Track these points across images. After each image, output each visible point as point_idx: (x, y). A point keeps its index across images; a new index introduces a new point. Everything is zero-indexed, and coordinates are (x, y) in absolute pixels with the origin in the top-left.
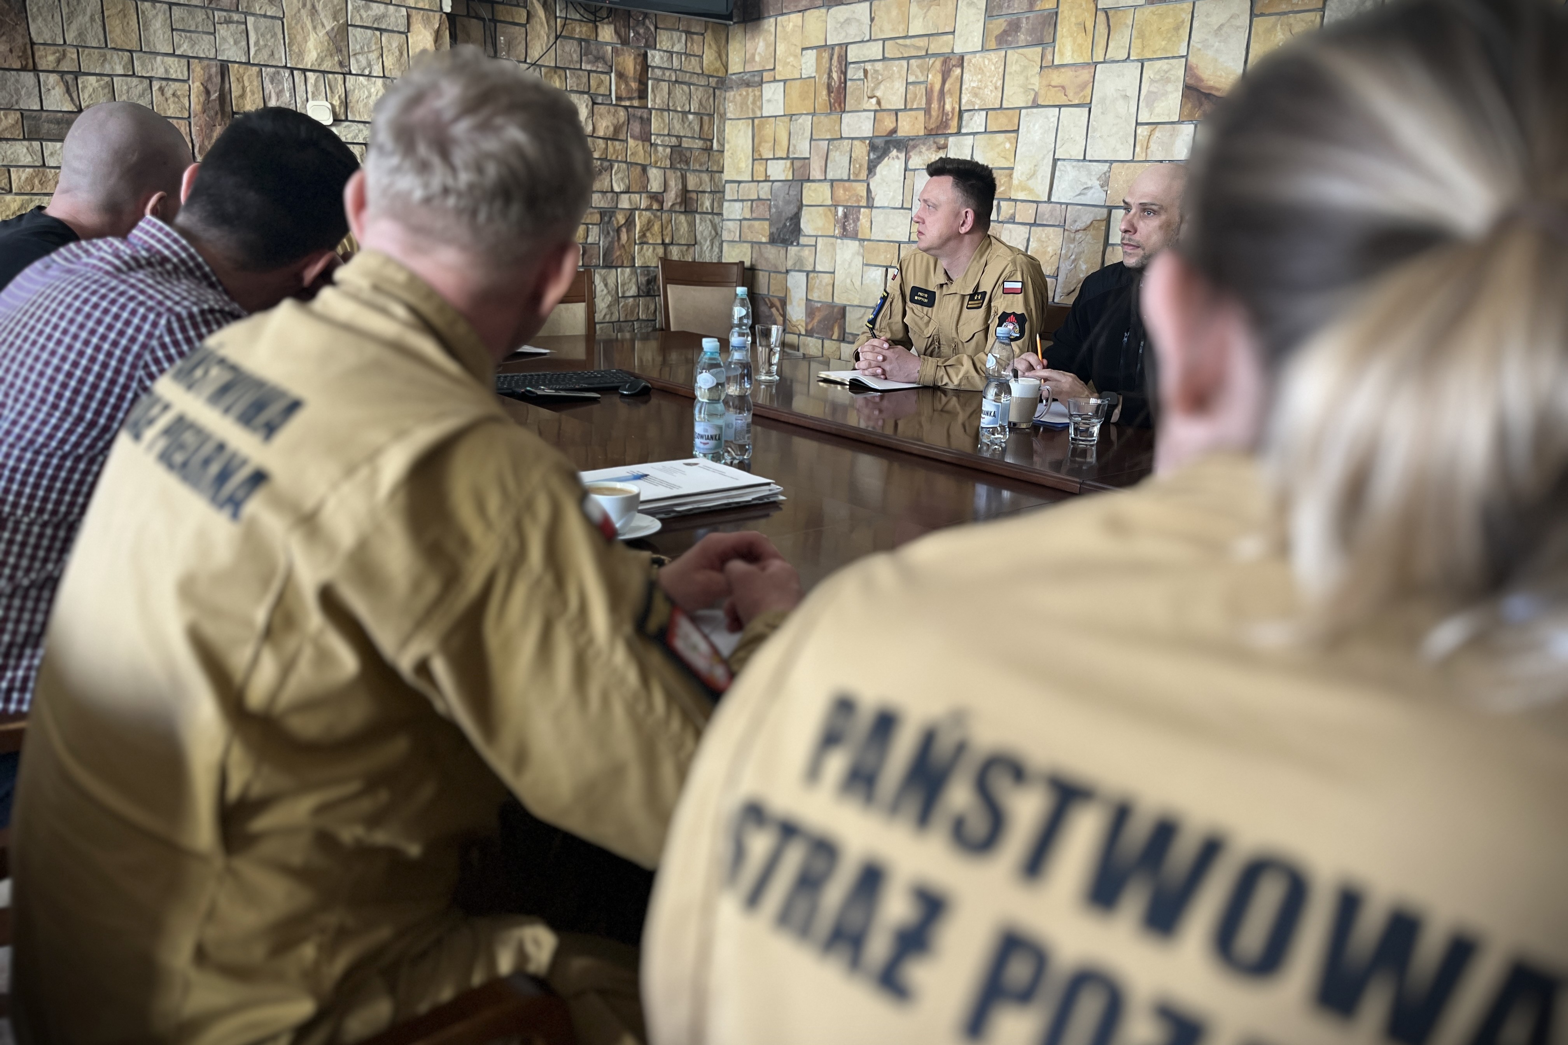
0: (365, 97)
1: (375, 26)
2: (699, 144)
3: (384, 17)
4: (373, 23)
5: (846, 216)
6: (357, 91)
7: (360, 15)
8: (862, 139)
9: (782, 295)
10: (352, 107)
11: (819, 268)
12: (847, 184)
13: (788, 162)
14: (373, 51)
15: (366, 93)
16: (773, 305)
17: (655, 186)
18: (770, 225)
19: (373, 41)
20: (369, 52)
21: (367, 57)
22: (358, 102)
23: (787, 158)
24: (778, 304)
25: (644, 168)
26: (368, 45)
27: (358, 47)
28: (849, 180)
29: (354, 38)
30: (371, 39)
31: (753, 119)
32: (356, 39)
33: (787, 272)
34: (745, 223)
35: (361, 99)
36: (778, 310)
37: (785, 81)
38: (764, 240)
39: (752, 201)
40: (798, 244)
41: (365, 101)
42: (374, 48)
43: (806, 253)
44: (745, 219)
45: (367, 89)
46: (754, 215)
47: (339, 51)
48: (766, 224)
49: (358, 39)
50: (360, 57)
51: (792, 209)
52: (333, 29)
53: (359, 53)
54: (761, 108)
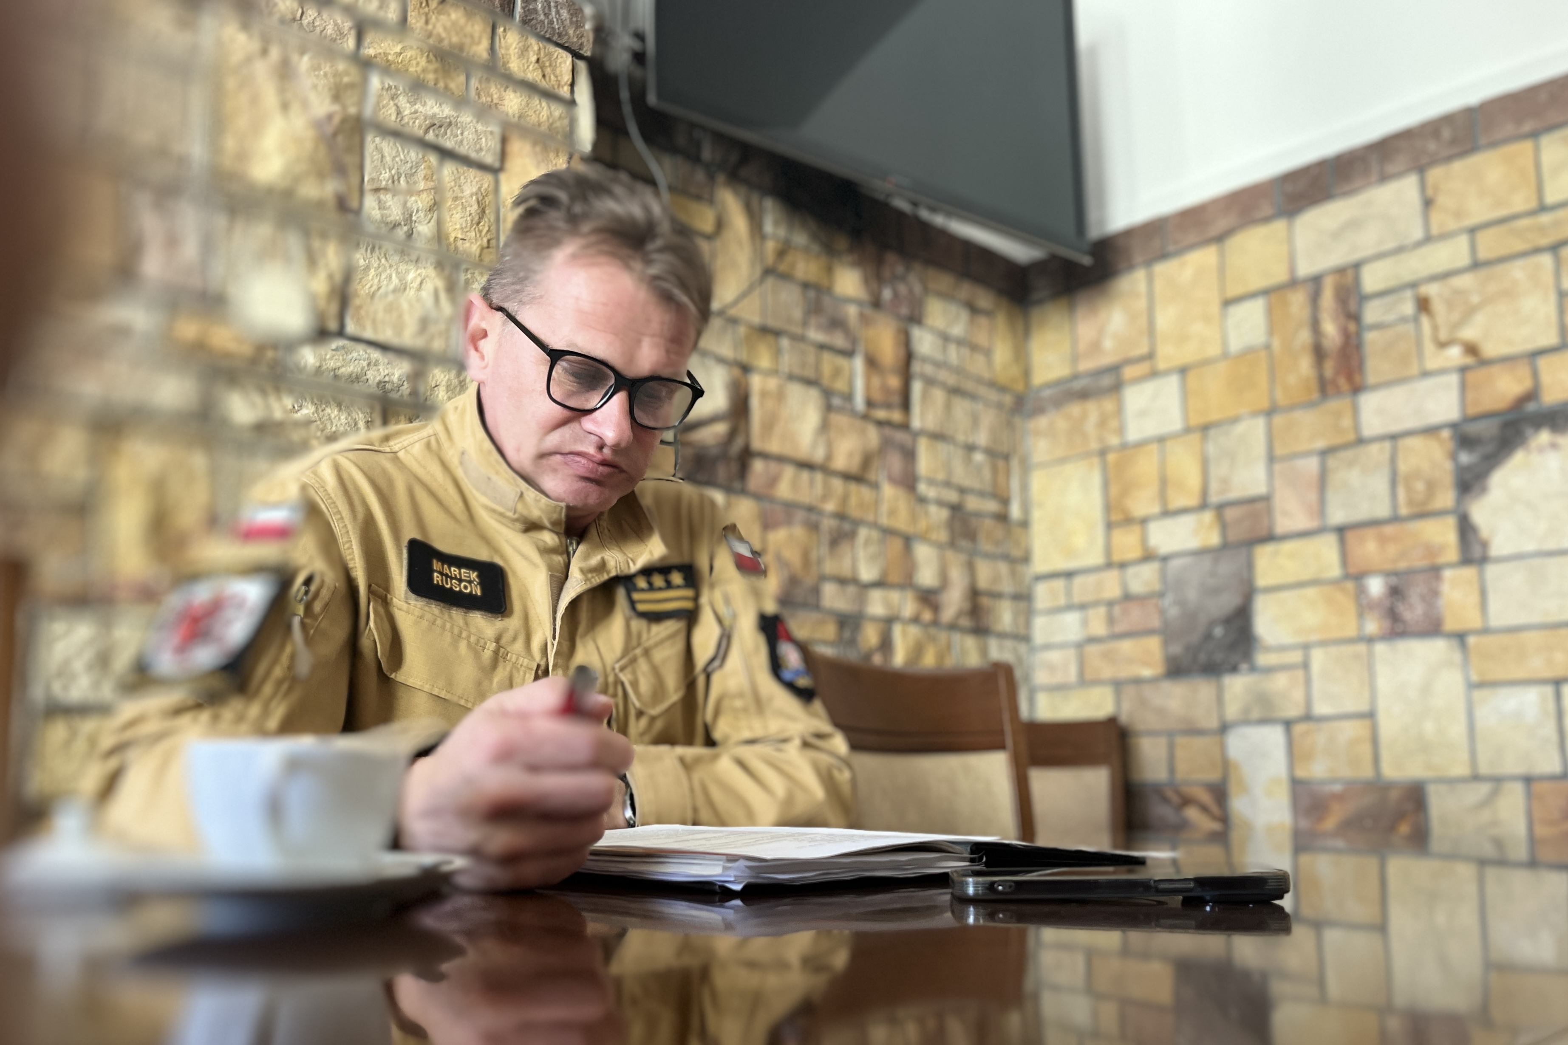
0: (391, 287)
1: (430, 136)
2: (991, 506)
3: (450, 124)
4: (427, 131)
5: (1395, 592)
6: (372, 272)
7: (396, 105)
8: (1430, 431)
9: (1213, 776)
10: (360, 307)
11: (1321, 708)
12: (1389, 530)
13: (1208, 517)
14: (419, 193)
15: (395, 280)
16: (1187, 801)
17: (927, 577)
18: (1166, 643)
19: (421, 173)
20: (410, 192)
21: (405, 204)
22: (372, 296)
23: (1203, 506)
24: (1205, 797)
25: (908, 541)
26: (410, 176)
27: (386, 175)
28: (1395, 519)
29: (377, 156)
30: (417, 166)
31: (1103, 453)
32: (383, 157)
33: (1224, 728)
34: (1092, 650)
35: (382, 291)
36: (1204, 809)
37: (1183, 371)
38: (1147, 672)
39: (1110, 604)
40: (1253, 669)
41: (391, 297)
42: (422, 185)
43: (1280, 682)
44: (1092, 640)
45: (398, 273)
46: (1119, 628)
47: (340, 170)
48: (1154, 644)
49: (388, 159)
50: (387, 198)
51: (1228, 602)
52: (330, 117)
53: (386, 189)
54: (1121, 430)
